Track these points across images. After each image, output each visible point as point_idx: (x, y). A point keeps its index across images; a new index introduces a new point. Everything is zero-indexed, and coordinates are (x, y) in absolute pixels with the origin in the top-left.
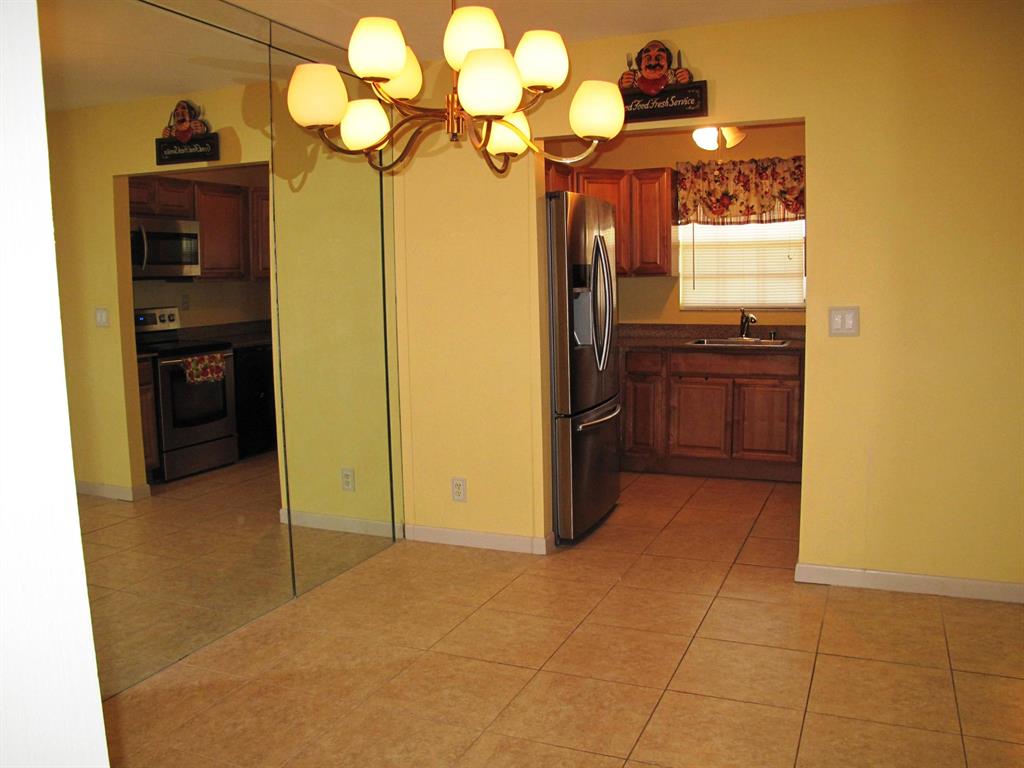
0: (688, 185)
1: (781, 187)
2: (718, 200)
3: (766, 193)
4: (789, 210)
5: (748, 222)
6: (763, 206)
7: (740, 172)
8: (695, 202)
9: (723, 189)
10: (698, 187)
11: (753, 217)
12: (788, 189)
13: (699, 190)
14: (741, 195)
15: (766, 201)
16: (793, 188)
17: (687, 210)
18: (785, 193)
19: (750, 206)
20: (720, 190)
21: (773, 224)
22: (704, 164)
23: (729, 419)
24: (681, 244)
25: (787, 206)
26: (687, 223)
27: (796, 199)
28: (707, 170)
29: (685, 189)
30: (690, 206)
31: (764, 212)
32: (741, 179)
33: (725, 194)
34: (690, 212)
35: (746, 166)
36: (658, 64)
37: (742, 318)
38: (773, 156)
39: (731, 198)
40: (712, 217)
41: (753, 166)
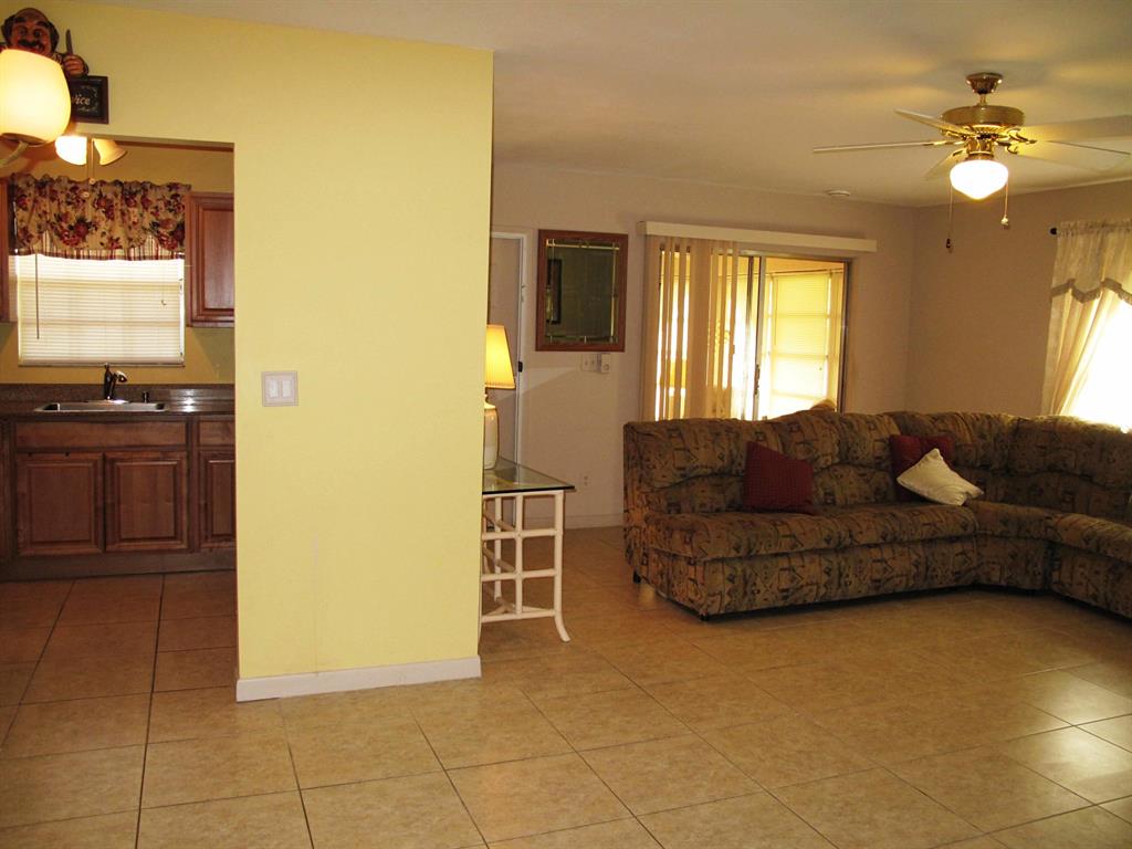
0: (30, 204)
1: (154, 219)
2: (71, 228)
3: (134, 223)
4: (164, 246)
5: (111, 257)
6: (130, 240)
7: (101, 195)
8: (39, 227)
9: (79, 214)
10: (43, 208)
11: (118, 252)
12: (163, 221)
13: (45, 212)
14: (103, 224)
15: (134, 234)
16: (168, 221)
17: (29, 237)
18: (158, 225)
19: (115, 238)
20: (74, 215)
21: (143, 262)
22: (51, 180)
23: (100, 503)
24: (19, 280)
25: (161, 242)
26: (29, 252)
27: (172, 233)
28: (56, 187)
29: (25, 209)
30: (33, 231)
31: (133, 247)
32: (103, 203)
33: (81, 221)
34: (33, 240)
35: (109, 188)
36: (38, 43)
37: (106, 376)
38: (145, 180)
39: (88, 226)
40: (61, 247)
41: (119, 189)
